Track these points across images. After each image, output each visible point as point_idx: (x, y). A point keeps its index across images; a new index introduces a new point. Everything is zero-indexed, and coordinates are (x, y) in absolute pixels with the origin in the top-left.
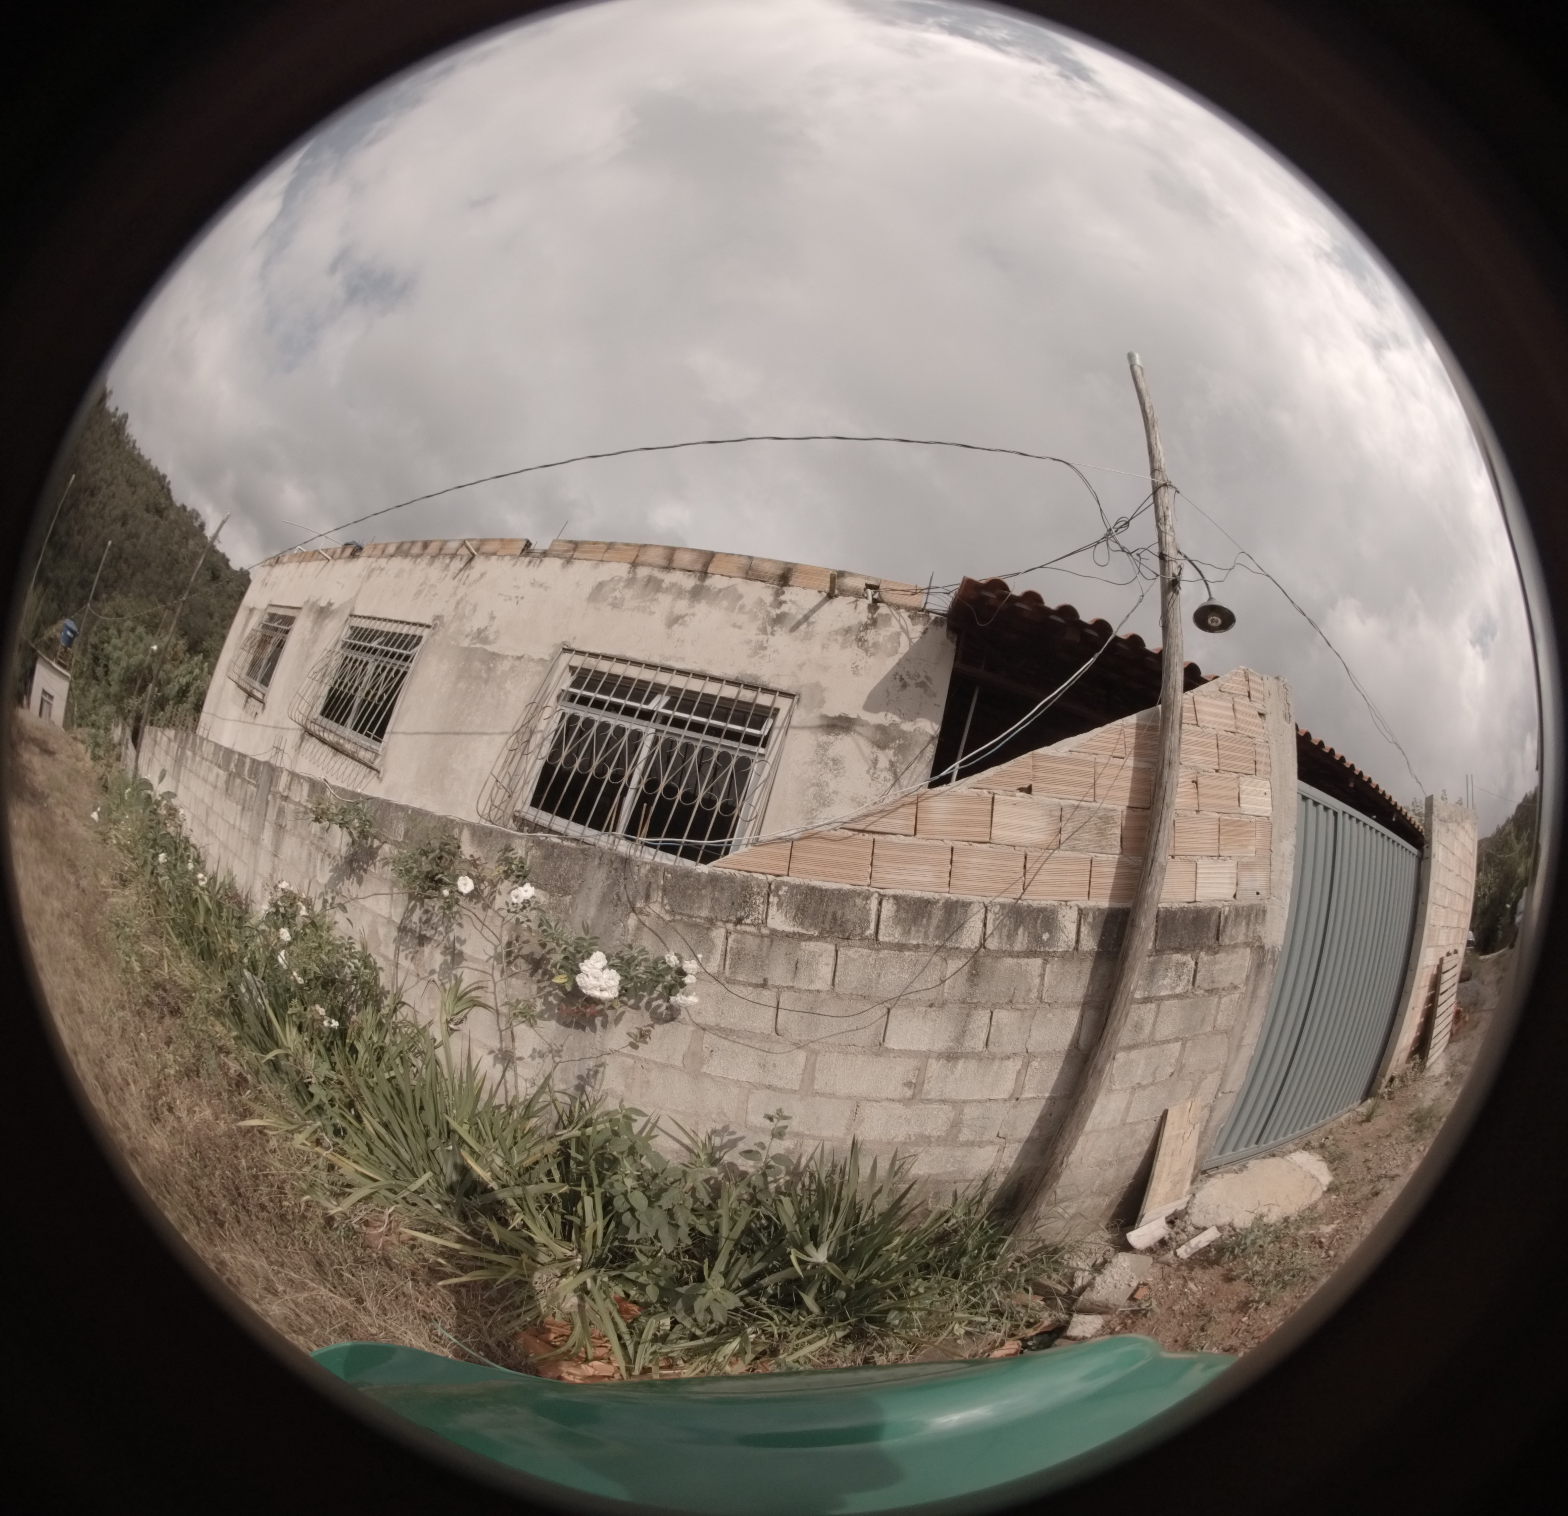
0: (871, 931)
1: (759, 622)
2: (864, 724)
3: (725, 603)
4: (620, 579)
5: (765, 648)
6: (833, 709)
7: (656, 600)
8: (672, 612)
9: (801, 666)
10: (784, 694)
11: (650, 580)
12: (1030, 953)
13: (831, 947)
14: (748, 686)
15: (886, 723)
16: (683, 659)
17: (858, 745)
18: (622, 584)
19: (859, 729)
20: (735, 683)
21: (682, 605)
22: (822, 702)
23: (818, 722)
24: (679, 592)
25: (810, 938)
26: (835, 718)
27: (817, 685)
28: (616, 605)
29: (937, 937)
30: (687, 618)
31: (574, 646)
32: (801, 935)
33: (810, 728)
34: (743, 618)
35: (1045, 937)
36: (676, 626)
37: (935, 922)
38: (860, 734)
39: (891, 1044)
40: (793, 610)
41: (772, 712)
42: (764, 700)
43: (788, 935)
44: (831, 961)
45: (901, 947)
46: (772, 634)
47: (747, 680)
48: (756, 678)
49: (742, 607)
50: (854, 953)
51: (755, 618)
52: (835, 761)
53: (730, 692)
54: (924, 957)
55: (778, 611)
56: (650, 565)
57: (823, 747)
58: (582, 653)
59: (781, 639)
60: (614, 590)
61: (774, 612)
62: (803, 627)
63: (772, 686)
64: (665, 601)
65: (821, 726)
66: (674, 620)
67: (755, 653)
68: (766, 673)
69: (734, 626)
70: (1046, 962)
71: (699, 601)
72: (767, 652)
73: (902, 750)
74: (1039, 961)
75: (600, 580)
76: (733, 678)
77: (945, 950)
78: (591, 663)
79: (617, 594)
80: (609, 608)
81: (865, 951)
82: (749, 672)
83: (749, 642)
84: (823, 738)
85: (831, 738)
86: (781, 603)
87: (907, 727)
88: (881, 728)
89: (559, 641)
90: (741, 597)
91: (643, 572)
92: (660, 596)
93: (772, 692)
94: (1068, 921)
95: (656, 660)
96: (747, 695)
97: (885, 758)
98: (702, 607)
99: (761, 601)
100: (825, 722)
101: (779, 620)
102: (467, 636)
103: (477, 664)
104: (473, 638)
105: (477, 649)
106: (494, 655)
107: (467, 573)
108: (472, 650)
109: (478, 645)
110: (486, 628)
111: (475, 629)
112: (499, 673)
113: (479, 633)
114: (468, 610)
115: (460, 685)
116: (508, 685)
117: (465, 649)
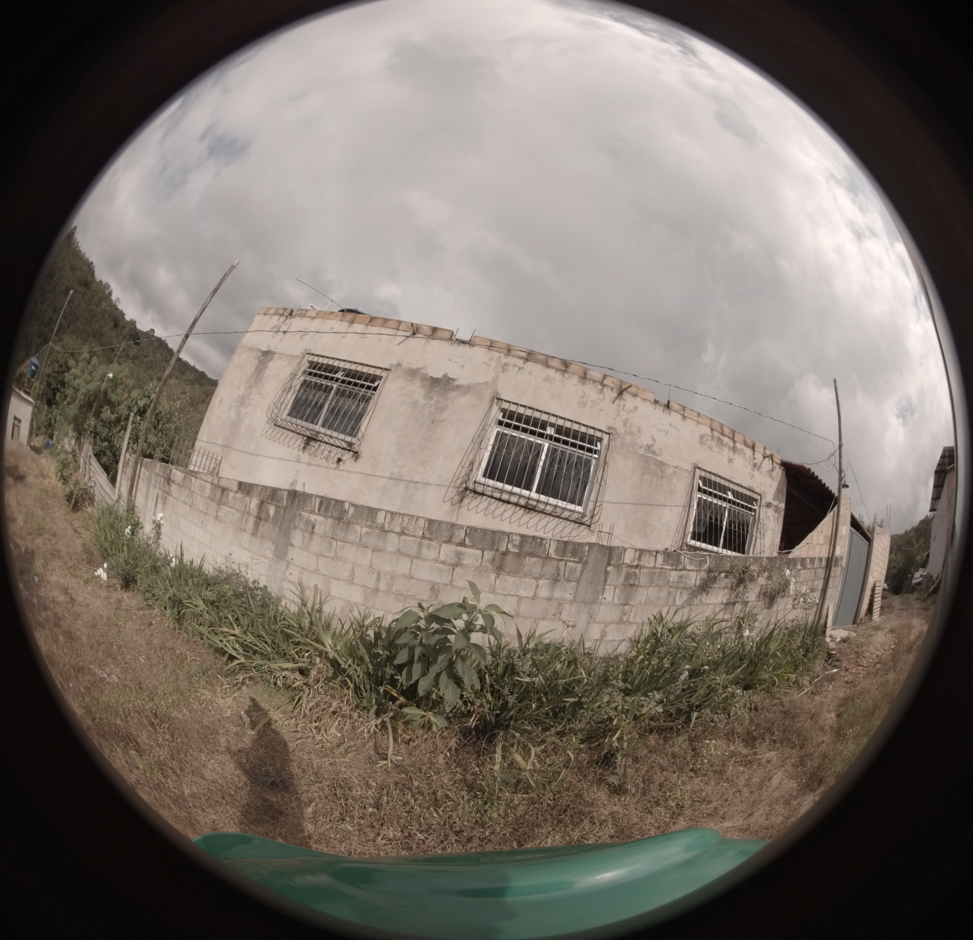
4: (708, 436)
7: (723, 449)
11: (719, 439)
18: (710, 438)
21: (731, 454)
28: (710, 448)
30: (733, 460)
31: (699, 466)
36: (731, 463)
56: (717, 431)
60: (708, 440)
64: (727, 451)
66: (730, 461)
75: (700, 432)
79: (709, 442)
80: (707, 449)
89: (693, 461)
91: (715, 434)
102: (641, 447)
103: (653, 466)
104: (645, 450)
105: (650, 457)
106: (662, 464)
107: (622, 403)
108: (647, 456)
109: (651, 455)
110: (652, 445)
111: (645, 445)
112: (668, 474)
113: (649, 448)
114: (634, 429)
115: (646, 477)
116: (674, 481)
117: (642, 456)
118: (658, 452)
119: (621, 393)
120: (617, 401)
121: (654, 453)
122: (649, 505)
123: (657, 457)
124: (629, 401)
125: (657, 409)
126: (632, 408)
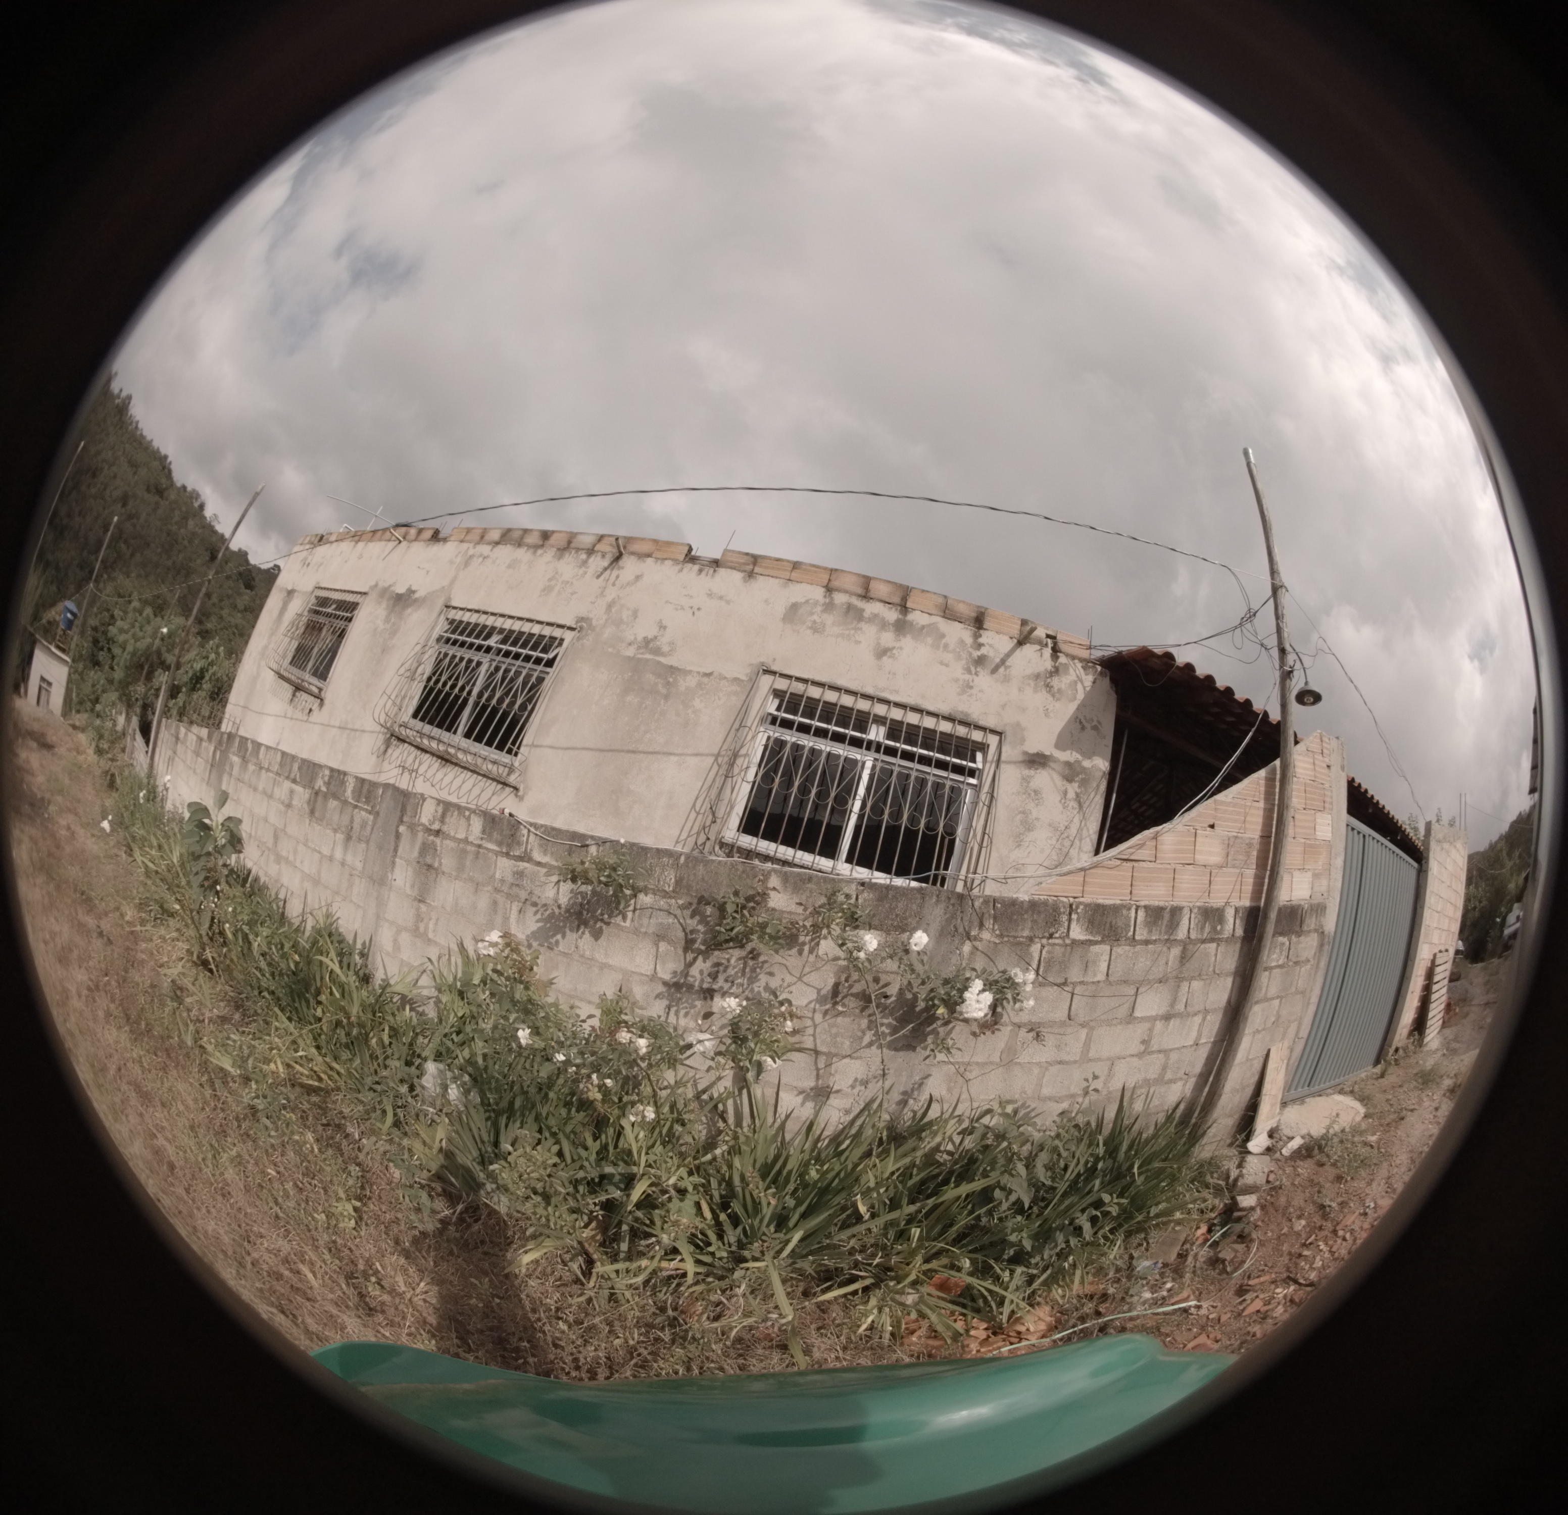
0: (1131, 933)
1: (964, 662)
2: (1056, 760)
3: (929, 640)
4: (816, 603)
5: (971, 687)
6: (1033, 747)
7: (861, 629)
8: (878, 644)
9: (1004, 706)
10: (993, 732)
11: (849, 608)
12: (1212, 940)
13: (1108, 948)
14: (962, 723)
15: (1072, 760)
16: (897, 692)
17: (1052, 778)
18: (819, 609)
19: (1052, 764)
20: (950, 719)
21: (888, 638)
22: (1023, 740)
23: (1021, 758)
24: (883, 625)
25: (1096, 943)
26: (1034, 755)
27: (1018, 724)
28: (816, 629)
29: (1166, 933)
30: (895, 651)
31: (774, 668)
32: (1090, 941)
33: (1015, 763)
34: (948, 657)
35: (1219, 928)
36: (885, 658)
37: (1165, 922)
38: (1053, 769)
39: (1138, 1013)
40: (991, 654)
41: (983, 747)
42: (977, 736)
43: (1083, 943)
44: (1107, 958)
45: (1147, 942)
46: (976, 674)
47: (959, 717)
48: (967, 715)
49: (946, 646)
50: (1122, 950)
51: (959, 658)
52: (1036, 792)
53: (945, 727)
54: (1158, 947)
55: (979, 653)
56: (846, 592)
57: (1026, 780)
58: (789, 677)
59: (983, 680)
60: (812, 614)
61: (976, 654)
62: (1002, 670)
63: (982, 723)
64: (869, 632)
65: (1023, 762)
66: (882, 652)
67: (963, 692)
68: (976, 712)
69: (942, 663)
70: (1218, 945)
71: (904, 636)
72: (974, 691)
73: (1084, 783)
74: (1214, 945)
75: (793, 600)
76: (946, 714)
77: (1170, 942)
78: (799, 687)
79: (815, 617)
80: (809, 632)
81: (1127, 948)
82: (960, 709)
83: (957, 680)
84: (1027, 772)
85: (1032, 772)
86: (980, 646)
87: (1087, 764)
88: (1068, 764)
89: (756, 661)
90: (943, 636)
91: (840, 598)
92: (862, 625)
93: (983, 729)
94: (1230, 914)
95: (869, 690)
96: (961, 731)
97: (1073, 789)
98: (907, 642)
99: (962, 642)
100: (1027, 758)
101: (980, 661)
102: (630, 644)
103: (650, 677)
104: (639, 648)
105: (647, 660)
106: (672, 669)
107: (615, 573)
108: (639, 660)
109: (648, 656)
110: (656, 637)
111: (640, 638)
112: (682, 689)
113: (647, 643)
114: (625, 614)
115: (630, 698)
116: (697, 703)
117: (630, 659)
118: (665, 649)
119: (618, 557)
120: (608, 572)
121: (657, 651)
122: (629, 751)
123: (662, 659)
124: (630, 565)
125: (685, 570)
126: (632, 578)
